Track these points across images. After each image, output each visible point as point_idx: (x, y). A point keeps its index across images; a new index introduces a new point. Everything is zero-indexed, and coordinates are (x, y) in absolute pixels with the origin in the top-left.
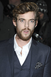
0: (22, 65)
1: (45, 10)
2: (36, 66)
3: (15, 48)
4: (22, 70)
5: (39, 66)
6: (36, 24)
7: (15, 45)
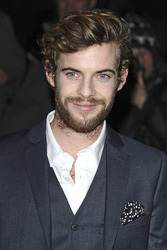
0: (75, 213)
1: (152, 40)
2: (123, 216)
3: (53, 156)
4: (76, 228)
5: (132, 214)
6: (120, 82)
7: (52, 147)
